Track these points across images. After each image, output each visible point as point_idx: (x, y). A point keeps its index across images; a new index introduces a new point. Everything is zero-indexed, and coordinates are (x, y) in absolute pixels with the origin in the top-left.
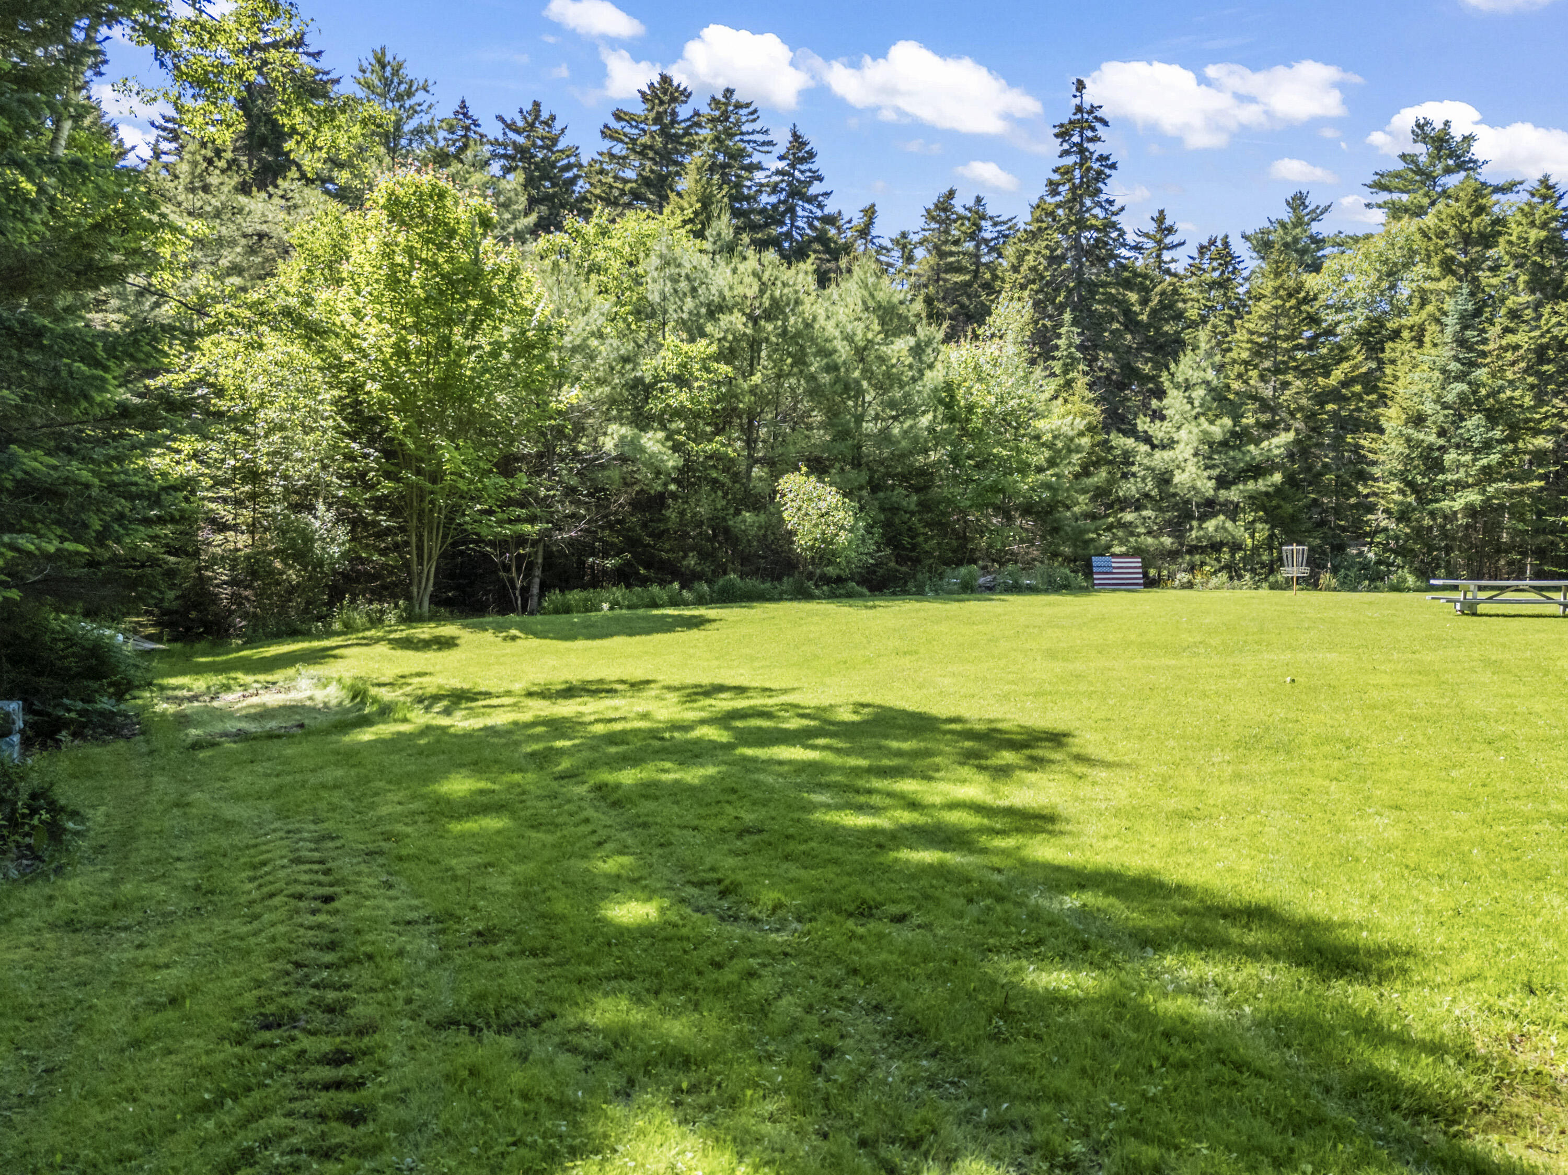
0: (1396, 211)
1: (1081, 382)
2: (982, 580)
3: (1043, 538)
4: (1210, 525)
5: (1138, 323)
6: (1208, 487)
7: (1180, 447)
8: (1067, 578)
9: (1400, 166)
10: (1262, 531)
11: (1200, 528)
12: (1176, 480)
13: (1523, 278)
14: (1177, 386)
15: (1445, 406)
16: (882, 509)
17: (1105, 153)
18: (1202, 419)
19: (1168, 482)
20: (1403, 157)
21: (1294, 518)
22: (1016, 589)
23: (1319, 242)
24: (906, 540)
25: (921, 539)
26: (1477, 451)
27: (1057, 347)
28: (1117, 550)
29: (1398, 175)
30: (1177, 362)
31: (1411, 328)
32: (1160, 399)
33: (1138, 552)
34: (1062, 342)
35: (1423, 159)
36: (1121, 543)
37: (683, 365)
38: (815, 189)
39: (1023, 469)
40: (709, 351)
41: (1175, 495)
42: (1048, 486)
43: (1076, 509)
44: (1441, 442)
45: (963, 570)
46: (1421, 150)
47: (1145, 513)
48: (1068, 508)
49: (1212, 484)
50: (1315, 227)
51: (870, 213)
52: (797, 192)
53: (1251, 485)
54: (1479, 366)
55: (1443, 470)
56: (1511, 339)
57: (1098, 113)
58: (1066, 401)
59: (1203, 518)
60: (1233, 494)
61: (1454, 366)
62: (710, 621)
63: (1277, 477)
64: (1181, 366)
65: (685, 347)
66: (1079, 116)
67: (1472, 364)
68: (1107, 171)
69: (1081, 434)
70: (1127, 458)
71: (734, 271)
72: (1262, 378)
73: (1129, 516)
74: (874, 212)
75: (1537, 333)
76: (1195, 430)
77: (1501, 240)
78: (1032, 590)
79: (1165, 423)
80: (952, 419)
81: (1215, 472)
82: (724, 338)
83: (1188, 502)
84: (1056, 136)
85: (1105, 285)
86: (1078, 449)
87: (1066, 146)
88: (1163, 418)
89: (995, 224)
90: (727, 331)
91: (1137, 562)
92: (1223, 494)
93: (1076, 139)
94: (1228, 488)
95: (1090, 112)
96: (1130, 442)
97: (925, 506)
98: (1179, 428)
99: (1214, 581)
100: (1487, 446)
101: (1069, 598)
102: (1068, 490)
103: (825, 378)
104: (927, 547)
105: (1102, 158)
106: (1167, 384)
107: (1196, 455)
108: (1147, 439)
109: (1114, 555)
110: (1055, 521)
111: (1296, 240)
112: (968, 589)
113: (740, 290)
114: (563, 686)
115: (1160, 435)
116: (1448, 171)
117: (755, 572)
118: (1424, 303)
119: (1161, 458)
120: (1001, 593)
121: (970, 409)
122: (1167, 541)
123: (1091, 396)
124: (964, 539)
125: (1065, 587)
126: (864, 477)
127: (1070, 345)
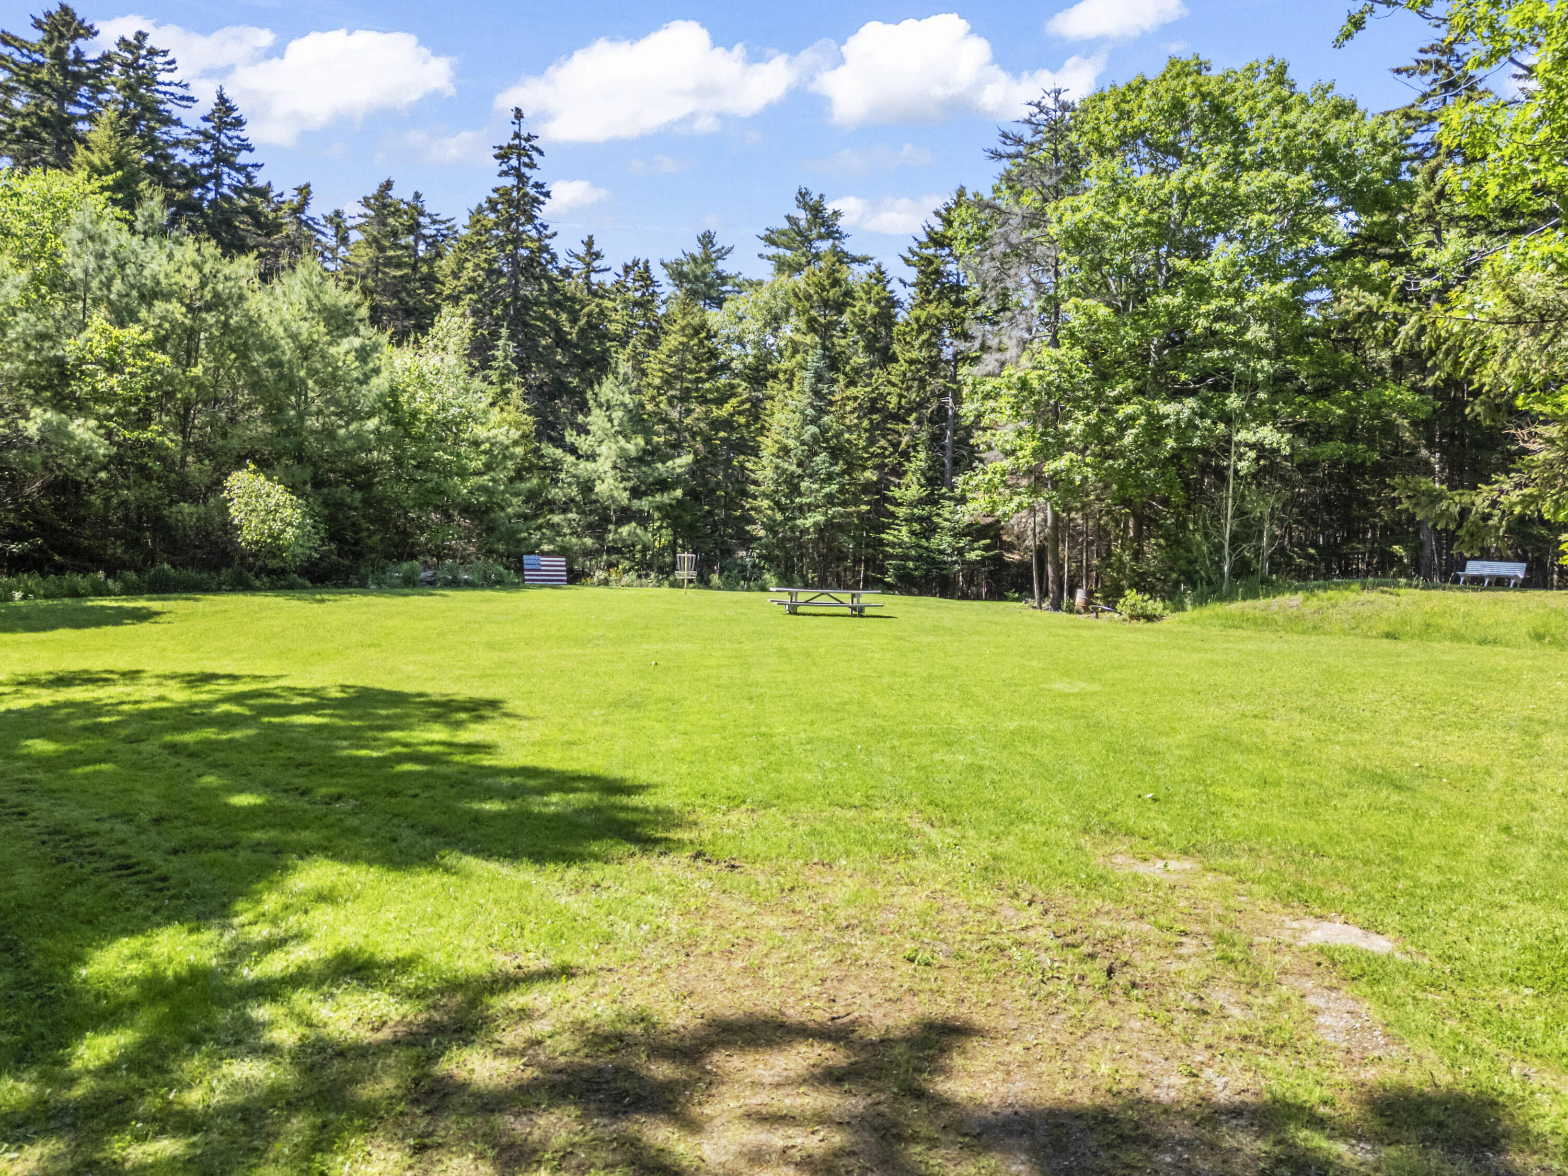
0: (782, 266)
1: (516, 394)
2: (423, 575)
3: (480, 535)
4: (625, 530)
5: (568, 342)
6: (623, 497)
7: (601, 460)
8: (501, 575)
9: (785, 225)
10: (666, 536)
11: (616, 532)
12: (597, 490)
13: (861, 343)
14: (600, 406)
15: (803, 443)
16: (325, 504)
17: (541, 182)
18: (620, 437)
19: (591, 489)
20: (788, 218)
21: (692, 527)
22: (455, 584)
23: (724, 279)
24: (349, 535)
25: (365, 534)
26: (824, 481)
27: (495, 358)
28: (546, 548)
29: (784, 233)
30: (600, 384)
31: (785, 372)
32: (586, 416)
33: (563, 551)
34: (499, 354)
35: (803, 223)
36: (551, 541)
37: (114, 350)
38: (243, 158)
39: (463, 473)
40: (142, 338)
41: (596, 501)
42: (483, 489)
43: (509, 510)
44: (800, 471)
45: (406, 566)
46: (802, 216)
47: (570, 516)
48: (502, 509)
49: (626, 494)
50: (721, 265)
51: (305, 192)
52: (223, 158)
53: (658, 497)
54: (827, 413)
55: (800, 495)
56: (852, 391)
57: (534, 143)
58: (502, 410)
59: (620, 523)
60: (644, 504)
61: (810, 411)
62: (158, 614)
63: (679, 493)
64: (604, 388)
65: (116, 332)
66: (517, 142)
67: (821, 412)
68: (542, 198)
69: (516, 443)
70: (556, 466)
71: (170, 257)
72: (670, 402)
73: (556, 518)
74: (309, 193)
75: (868, 389)
76: (614, 447)
77: (849, 309)
78: (470, 585)
79: (590, 437)
80: (397, 423)
81: (629, 484)
82: (160, 326)
83: (607, 508)
84: (496, 157)
85: (538, 303)
86: (512, 457)
87: (505, 167)
88: (588, 433)
89: (434, 222)
90: (164, 318)
91: (561, 561)
92: (636, 504)
93: (514, 162)
94: (640, 499)
95: (528, 139)
96: (559, 452)
97: (366, 502)
98: (601, 442)
99: (626, 579)
100: (830, 477)
101: (502, 594)
102: (503, 493)
103: (266, 372)
104: (370, 542)
105: (537, 185)
106: (591, 402)
107: (615, 467)
108: (573, 450)
109: (543, 554)
110: (491, 520)
111: (704, 275)
112: (410, 584)
113: (179, 278)
114: (51, 677)
115: (585, 447)
116: (821, 237)
117: (191, 562)
118: (795, 352)
119: (585, 467)
120: (441, 587)
121: (414, 414)
122: (589, 541)
123: (527, 406)
124: (404, 534)
125: (499, 583)
126: (308, 473)
127: (506, 358)
